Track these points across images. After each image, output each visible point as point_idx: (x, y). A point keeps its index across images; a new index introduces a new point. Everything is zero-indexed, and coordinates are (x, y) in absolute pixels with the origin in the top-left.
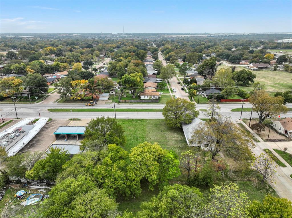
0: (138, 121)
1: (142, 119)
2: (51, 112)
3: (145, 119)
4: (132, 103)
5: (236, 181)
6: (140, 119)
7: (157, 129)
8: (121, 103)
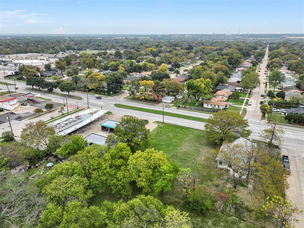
0: (184, 129)
1: (189, 128)
2: (116, 106)
3: (192, 128)
4: (192, 109)
5: (245, 221)
6: (186, 127)
7: (196, 141)
8: (180, 108)
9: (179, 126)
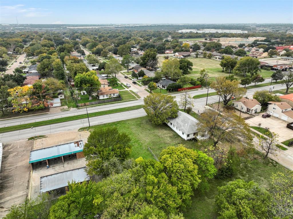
0: (117, 124)
3: (123, 121)
7: (143, 129)
9: (109, 123)
